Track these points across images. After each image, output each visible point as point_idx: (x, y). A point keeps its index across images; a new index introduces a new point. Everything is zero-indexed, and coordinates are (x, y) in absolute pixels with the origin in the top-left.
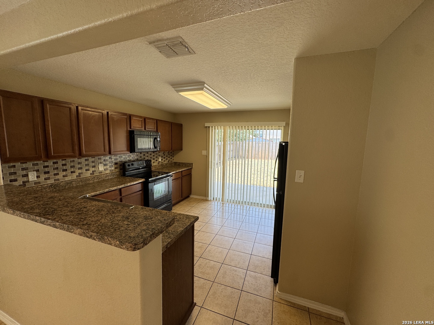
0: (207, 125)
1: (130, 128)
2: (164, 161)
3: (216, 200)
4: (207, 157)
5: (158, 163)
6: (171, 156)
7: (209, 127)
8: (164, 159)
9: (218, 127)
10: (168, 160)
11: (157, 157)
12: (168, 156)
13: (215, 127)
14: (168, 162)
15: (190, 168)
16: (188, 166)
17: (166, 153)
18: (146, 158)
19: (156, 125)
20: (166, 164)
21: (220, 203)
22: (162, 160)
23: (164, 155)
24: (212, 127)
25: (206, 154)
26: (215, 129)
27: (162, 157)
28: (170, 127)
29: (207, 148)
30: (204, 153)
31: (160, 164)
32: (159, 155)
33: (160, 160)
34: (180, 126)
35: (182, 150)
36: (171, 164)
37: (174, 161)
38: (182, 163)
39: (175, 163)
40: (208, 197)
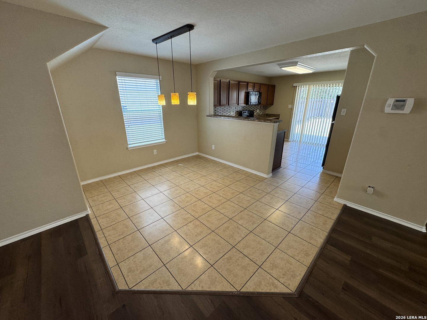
0: (295, 85)
1: (247, 90)
2: (260, 112)
3: (295, 141)
4: (292, 109)
5: (257, 114)
6: (265, 109)
7: (296, 86)
8: (260, 111)
9: (303, 86)
10: (262, 112)
11: (256, 109)
12: (263, 109)
13: (301, 86)
14: (263, 113)
15: (278, 117)
16: (276, 117)
17: (262, 107)
18: (251, 110)
19: (259, 87)
20: (261, 115)
21: (298, 143)
22: (259, 111)
23: (261, 108)
24: (299, 86)
25: (291, 108)
26: (301, 88)
27: (259, 109)
28: (268, 89)
29: (292, 103)
30: (290, 106)
31: (258, 114)
32: (258, 108)
33: (258, 111)
34: (274, 87)
35: (273, 105)
36: (264, 115)
37: (266, 113)
38: (272, 114)
39: (267, 114)
40: (289, 139)
